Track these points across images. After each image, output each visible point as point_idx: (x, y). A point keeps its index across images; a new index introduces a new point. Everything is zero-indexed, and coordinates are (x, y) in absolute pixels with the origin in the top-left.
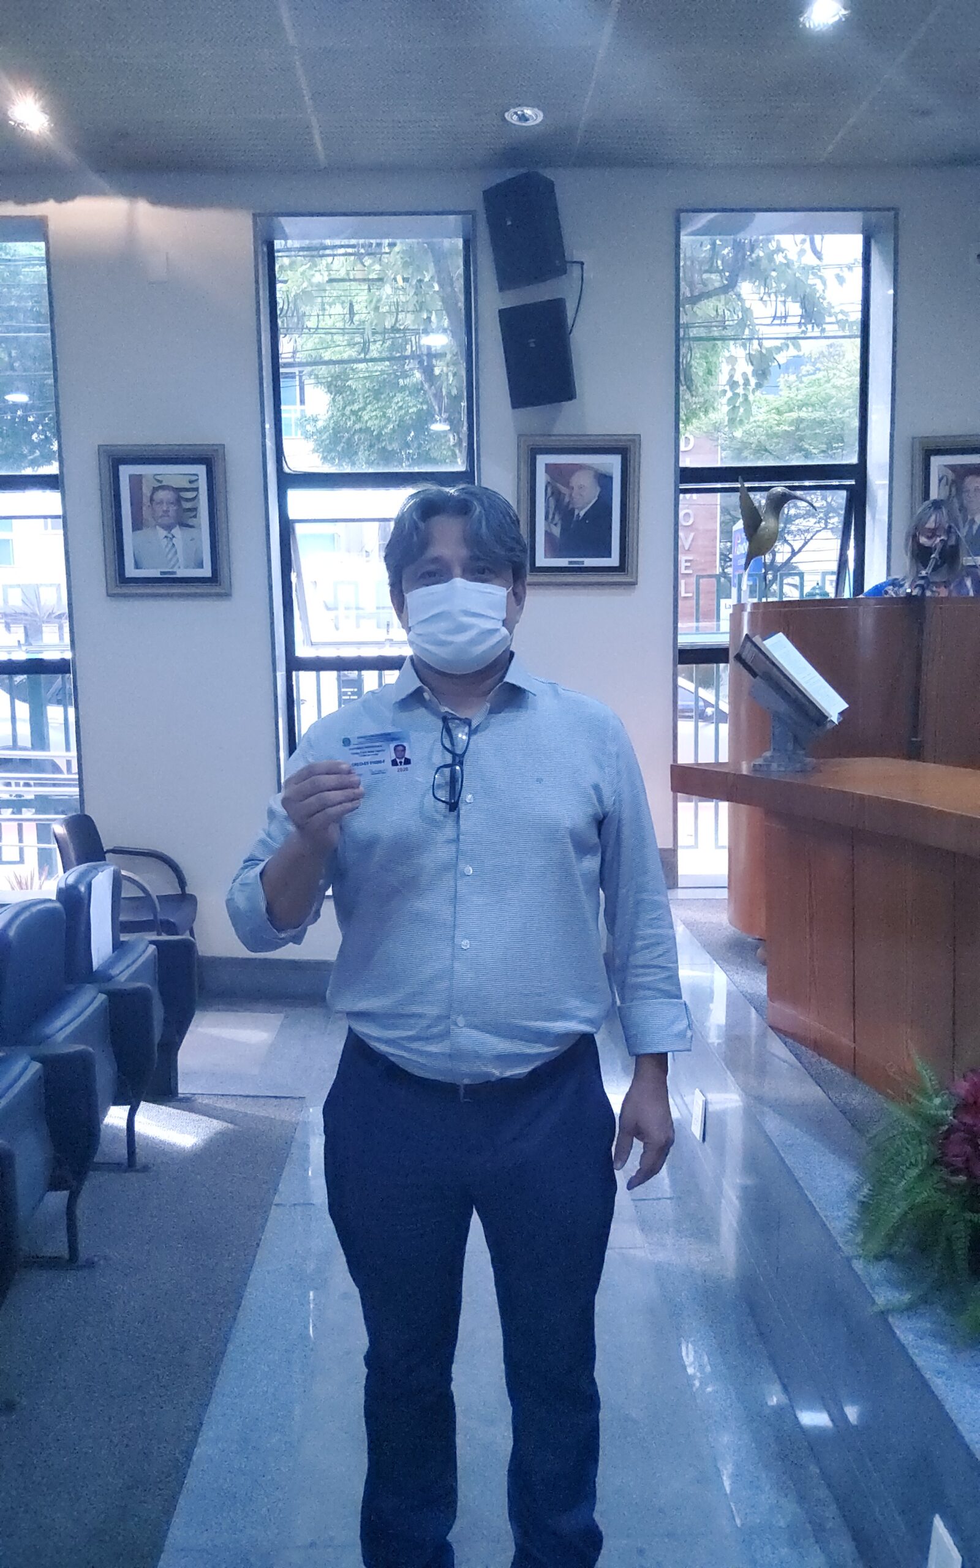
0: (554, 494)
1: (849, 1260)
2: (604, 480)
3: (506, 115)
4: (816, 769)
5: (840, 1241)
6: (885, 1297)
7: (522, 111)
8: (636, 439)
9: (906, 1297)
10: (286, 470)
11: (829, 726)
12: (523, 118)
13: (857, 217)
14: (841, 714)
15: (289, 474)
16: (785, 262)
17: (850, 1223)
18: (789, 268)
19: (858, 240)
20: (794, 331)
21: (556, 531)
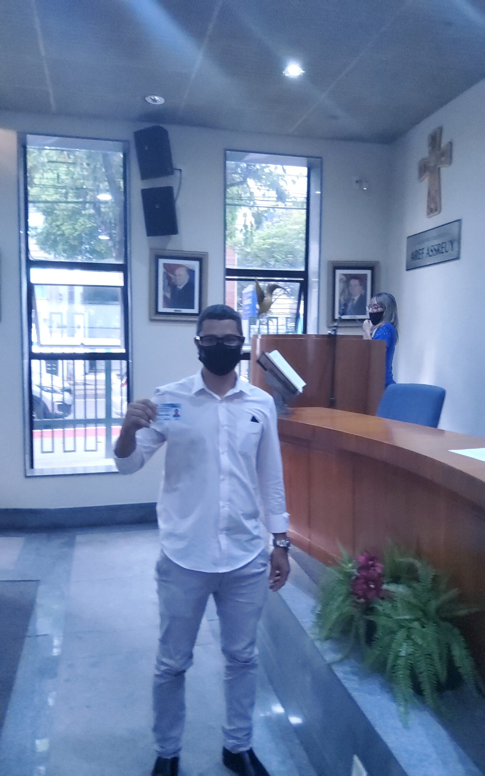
0: (168, 278)
1: (312, 641)
2: (191, 272)
3: (147, 99)
4: (293, 413)
5: (308, 632)
6: (330, 657)
7: (154, 97)
8: (206, 254)
9: (338, 657)
10: (31, 259)
11: (298, 394)
12: (154, 100)
13: (304, 160)
14: (304, 388)
15: (32, 261)
16: (270, 172)
17: (312, 623)
18: (271, 175)
19: (305, 170)
20: (273, 204)
21: (168, 295)
